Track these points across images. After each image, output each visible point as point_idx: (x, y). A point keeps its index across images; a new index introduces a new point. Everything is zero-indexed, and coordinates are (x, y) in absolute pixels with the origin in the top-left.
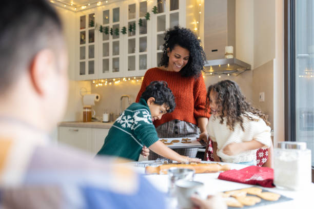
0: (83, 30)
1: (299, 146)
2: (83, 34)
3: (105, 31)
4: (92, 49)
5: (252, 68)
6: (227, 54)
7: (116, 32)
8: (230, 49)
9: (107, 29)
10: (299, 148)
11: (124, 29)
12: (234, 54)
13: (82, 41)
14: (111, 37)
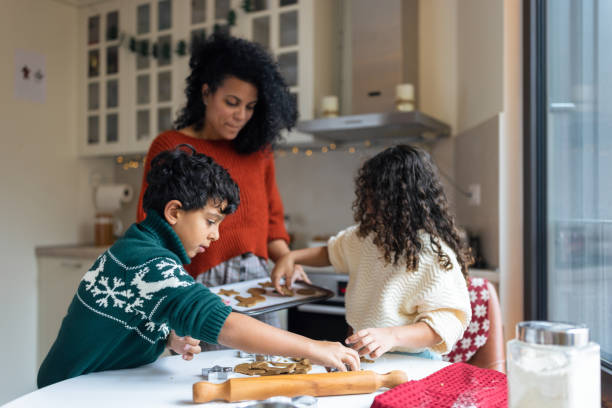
0: (94, 47)
1: (573, 335)
2: (94, 55)
3: (141, 49)
4: (113, 88)
5: (455, 132)
6: (400, 102)
7: (163, 52)
8: (406, 91)
9: (144, 45)
10: (573, 343)
11: (182, 45)
12: (416, 102)
13: (93, 71)
14: (153, 62)
